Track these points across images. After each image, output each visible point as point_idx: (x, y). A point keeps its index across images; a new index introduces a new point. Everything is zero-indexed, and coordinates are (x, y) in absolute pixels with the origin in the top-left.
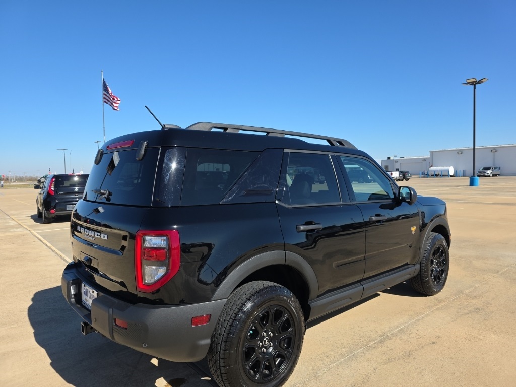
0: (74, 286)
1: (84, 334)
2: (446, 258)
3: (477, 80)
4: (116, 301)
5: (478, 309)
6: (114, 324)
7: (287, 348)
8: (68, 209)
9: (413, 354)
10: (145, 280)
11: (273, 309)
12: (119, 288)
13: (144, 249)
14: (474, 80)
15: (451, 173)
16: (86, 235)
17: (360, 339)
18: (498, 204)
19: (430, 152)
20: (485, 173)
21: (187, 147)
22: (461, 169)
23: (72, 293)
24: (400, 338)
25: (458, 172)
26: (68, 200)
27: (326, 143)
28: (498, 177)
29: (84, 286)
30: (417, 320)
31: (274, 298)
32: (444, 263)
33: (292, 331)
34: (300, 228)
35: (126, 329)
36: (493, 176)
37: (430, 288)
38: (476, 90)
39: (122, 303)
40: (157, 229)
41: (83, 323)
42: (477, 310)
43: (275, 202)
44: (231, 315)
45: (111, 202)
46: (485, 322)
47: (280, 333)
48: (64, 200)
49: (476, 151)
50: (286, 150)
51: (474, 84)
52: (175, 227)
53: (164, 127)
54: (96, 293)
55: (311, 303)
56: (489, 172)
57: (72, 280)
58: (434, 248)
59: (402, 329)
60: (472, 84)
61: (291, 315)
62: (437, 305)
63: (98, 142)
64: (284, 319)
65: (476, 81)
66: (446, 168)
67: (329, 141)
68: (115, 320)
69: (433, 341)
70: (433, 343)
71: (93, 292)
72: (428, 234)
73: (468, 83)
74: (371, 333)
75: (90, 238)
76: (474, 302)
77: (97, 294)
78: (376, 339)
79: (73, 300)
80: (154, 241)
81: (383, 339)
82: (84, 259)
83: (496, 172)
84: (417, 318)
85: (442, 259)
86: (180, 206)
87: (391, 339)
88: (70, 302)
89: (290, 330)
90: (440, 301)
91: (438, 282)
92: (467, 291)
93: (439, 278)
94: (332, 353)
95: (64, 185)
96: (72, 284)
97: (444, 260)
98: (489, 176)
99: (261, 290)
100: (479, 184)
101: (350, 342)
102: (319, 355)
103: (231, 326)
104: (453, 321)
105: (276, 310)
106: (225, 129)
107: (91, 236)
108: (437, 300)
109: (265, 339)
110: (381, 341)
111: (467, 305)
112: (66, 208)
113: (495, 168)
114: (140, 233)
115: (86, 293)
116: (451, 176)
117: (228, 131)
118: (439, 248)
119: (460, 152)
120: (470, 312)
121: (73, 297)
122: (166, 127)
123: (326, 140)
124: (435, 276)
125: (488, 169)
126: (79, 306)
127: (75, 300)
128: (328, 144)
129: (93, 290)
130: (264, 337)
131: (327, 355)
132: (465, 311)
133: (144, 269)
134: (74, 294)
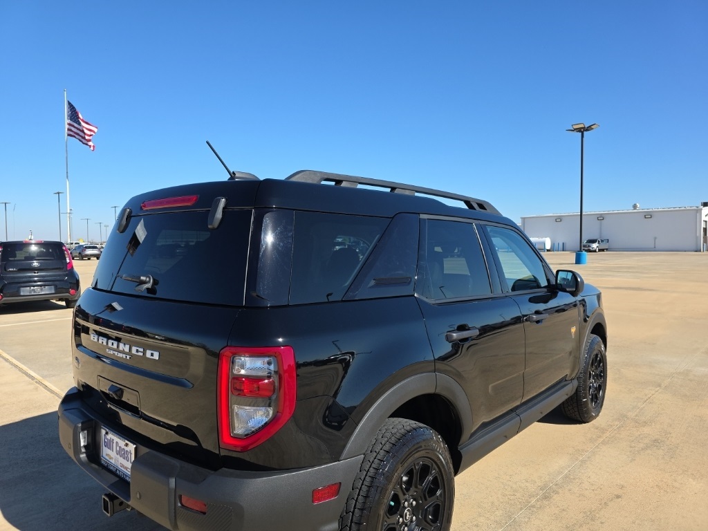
0: (86, 432)
1: (109, 515)
2: (604, 369)
3: (586, 126)
4: (176, 463)
5: (656, 441)
6: (179, 505)
7: (434, 521)
8: (22, 294)
9: (597, 515)
10: (234, 429)
11: (418, 464)
12: (172, 437)
13: (234, 378)
14: (582, 126)
15: (548, 247)
16: (114, 350)
17: (514, 495)
18: (620, 288)
19: (522, 218)
20: (589, 246)
21: (294, 210)
22: (560, 241)
23: (82, 444)
24: (570, 490)
25: (556, 245)
26: (24, 280)
27: (463, 205)
28: (605, 252)
29: (107, 433)
30: (583, 462)
31: (421, 447)
32: (601, 376)
33: (441, 495)
34: (452, 336)
35: (204, 513)
36: (600, 250)
37: (588, 412)
38: (584, 139)
39: (190, 467)
40: (257, 344)
41: (106, 495)
42: (656, 443)
43: (413, 296)
44: (363, 478)
45: (157, 296)
46: (673, 460)
47: (426, 500)
48: (16, 280)
49: (583, 217)
50: (423, 216)
51: (582, 131)
52: (280, 340)
53: (233, 175)
54: (132, 447)
55: (462, 449)
56: (595, 246)
57: (82, 423)
58: (592, 356)
59: (566, 477)
60: (580, 131)
61: (440, 471)
62: (600, 437)
63: (59, 193)
64: (431, 478)
65: (585, 128)
66: (541, 240)
67: (467, 202)
68: (180, 497)
69: (616, 493)
70: (618, 497)
71: (127, 445)
72: (588, 337)
73: (575, 129)
74: (528, 484)
75: (120, 355)
76: (646, 430)
77: (136, 449)
78: (538, 494)
79: (83, 456)
80: (248, 365)
81: (547, 494)
82: (109, 390)
83: (603, 246)
84: (581, 458)
85: (600, 369)
86: (288, 306)
87: (557, 493)
88: (79, 460)
89: (438, 493)
90: (603, 431)
91: (596, 402)
92: (631, 415)
93: (597, 398)
94: (482, 519)
95: (16, 257)
96: (83, 430)
97: (601, 372)
98: (595, 251)
99: (404, 435)
100: (587, 261)
101: (502, 500)
102: (464, 523)
103: (366, 497)
104: (631, 462)
105: (423, 465)
106: (338, 182)
107: (123, 352)
108: (597, 429)
109: (406, 511)
110: (546, 497)
111: (639, 435)
112: (18, 291)
113: (602, 241)
114: (227, 352)
115: (109, 444)
116: (548, 250)
117: (344, 184)
118: (597, 355)
119: (559, 219)
120: (647, 447)
121: (83, 450)
122: (237, 175)
123: (463, 202)
124: (592, 395)
125: (594, 241)
126: (94, 465)
127: (87, 456)
128: (465, 207)
129: (127, 442)
130: (405, 508)
131: (475, 523)
132: (642, 445)
133: (233, 410)
134: (85, 446)
